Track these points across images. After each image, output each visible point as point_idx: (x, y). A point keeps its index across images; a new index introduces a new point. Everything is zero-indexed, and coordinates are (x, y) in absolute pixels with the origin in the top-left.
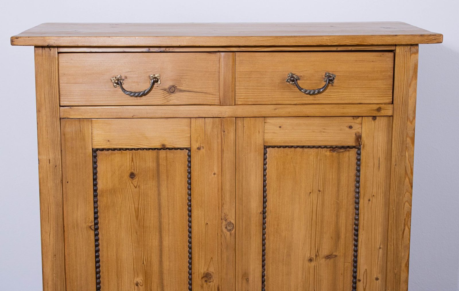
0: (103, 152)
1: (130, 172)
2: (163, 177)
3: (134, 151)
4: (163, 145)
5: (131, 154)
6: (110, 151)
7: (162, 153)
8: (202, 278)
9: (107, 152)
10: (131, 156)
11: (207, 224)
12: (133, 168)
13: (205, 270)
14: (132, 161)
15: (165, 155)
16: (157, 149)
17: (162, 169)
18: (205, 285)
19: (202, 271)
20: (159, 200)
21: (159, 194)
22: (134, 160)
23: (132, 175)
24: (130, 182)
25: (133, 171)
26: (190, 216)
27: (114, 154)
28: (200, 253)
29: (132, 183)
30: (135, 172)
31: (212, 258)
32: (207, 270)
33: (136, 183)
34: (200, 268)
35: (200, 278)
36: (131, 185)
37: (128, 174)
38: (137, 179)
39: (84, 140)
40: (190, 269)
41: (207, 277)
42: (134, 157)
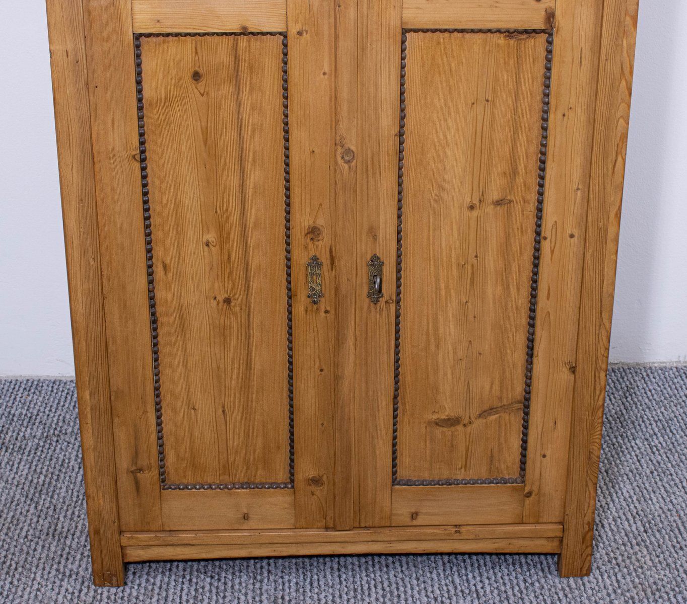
0: (150, 39)
1: (192, 70)
2: (245, 78)
3: (198, 38)
4: (244, 28)
5: (194, 42)
6: (161, 38)
7: (243, 41)
8: (306, 235)
9: (156, 39)
10: (194, 45)
11: (313, 152)
12: (197, 65)
13: (311, 222)
14: (196, 53)
15: (247, 44)
16: (235, 34)
17: (243, 66)
18: (310, 245)
19: (307, 224)
20: (239, 114)
21: (239, 106)
22: (199, 51)
23: (196, 76)
24: (194, 87)
25: (197, 69)
26: (287, 140)
27: (168, 42)
28: (303, 197)
29: (196, 88)
30: (201, 71)
31: (321, 204)
32: (314, 222)
33: (203, 87)
34: (303, 219)
35: (303, 234)
36: (195, 90)
37: (190, 74)
38: (204, 82)
39: (120, 19)
40: (288, 221)
41: (314, 232)
42: (198, 46)
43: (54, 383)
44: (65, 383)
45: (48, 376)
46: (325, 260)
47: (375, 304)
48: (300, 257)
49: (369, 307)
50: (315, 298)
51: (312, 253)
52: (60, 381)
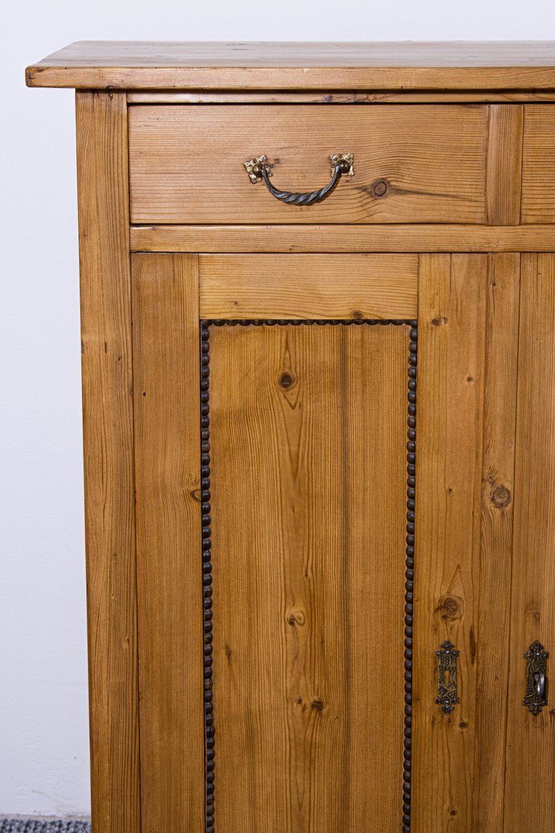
0: (222, 328)
1: (280, 373)
2: (355, 384)
3: (291, 327)
4: (357, 314)
5: (284, 333)
6: (238, 327)
7: (354, 333)
8: (436, 611)
9: (230, 328)
10: (284, 338)
11: (450, 490)
12: (288, 364)
13: (444, 592)
14: (287, 348)
15: (359, 337)
16: (343, 322)
17: (352, 366)
18: (442, 626)
19: (437, 595)
20: (345, 435)
21: (345, 424)
22: (291, 346)
23: (286, 381)
24: (282, 396)
25: (287, 370)
26: (412, 473)
27: (248, 333)
28: (434, 556)
29: (285, 397)
30: (293, 374)
31: (459, 567)
32: (448, 592)
33: (294, 397)
34: (432, 588)
35: (432, 609)
36: (284, 401)
37: (277, 378)
38: (296, 389)
39: (182, 300)
40: (410, 590)
41: (447, 607)
42: (290, 339)
43: (28, 825)
44: (44, 826)
45: (18, 815)
46: (463, 648)
47: (535, 715)
48: (427, 642)
49: (526, 719)
50: (447, 702)
51: (444, 638)
52: (37, 822)
